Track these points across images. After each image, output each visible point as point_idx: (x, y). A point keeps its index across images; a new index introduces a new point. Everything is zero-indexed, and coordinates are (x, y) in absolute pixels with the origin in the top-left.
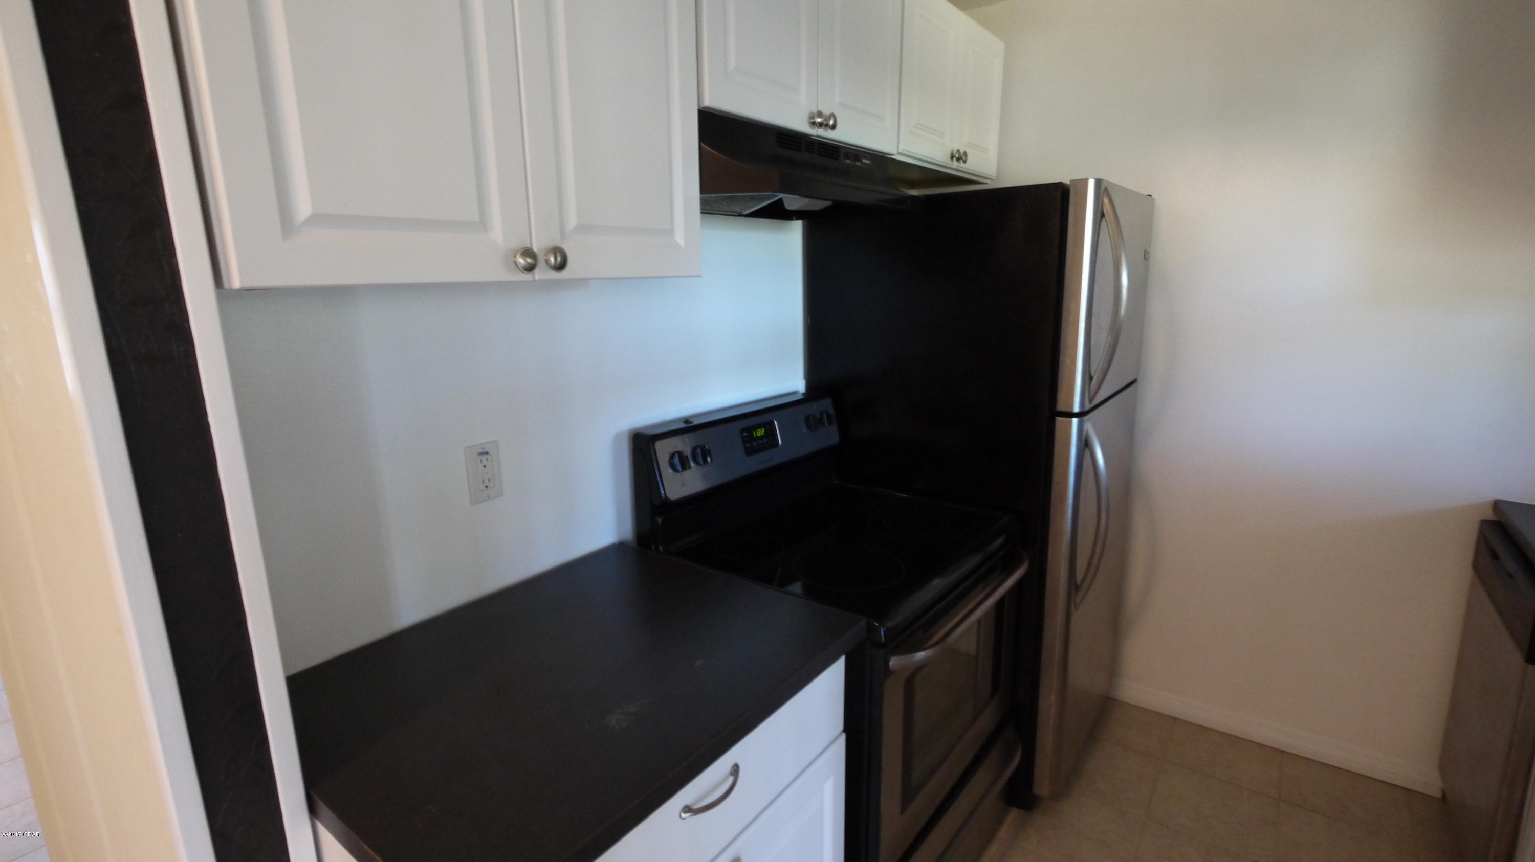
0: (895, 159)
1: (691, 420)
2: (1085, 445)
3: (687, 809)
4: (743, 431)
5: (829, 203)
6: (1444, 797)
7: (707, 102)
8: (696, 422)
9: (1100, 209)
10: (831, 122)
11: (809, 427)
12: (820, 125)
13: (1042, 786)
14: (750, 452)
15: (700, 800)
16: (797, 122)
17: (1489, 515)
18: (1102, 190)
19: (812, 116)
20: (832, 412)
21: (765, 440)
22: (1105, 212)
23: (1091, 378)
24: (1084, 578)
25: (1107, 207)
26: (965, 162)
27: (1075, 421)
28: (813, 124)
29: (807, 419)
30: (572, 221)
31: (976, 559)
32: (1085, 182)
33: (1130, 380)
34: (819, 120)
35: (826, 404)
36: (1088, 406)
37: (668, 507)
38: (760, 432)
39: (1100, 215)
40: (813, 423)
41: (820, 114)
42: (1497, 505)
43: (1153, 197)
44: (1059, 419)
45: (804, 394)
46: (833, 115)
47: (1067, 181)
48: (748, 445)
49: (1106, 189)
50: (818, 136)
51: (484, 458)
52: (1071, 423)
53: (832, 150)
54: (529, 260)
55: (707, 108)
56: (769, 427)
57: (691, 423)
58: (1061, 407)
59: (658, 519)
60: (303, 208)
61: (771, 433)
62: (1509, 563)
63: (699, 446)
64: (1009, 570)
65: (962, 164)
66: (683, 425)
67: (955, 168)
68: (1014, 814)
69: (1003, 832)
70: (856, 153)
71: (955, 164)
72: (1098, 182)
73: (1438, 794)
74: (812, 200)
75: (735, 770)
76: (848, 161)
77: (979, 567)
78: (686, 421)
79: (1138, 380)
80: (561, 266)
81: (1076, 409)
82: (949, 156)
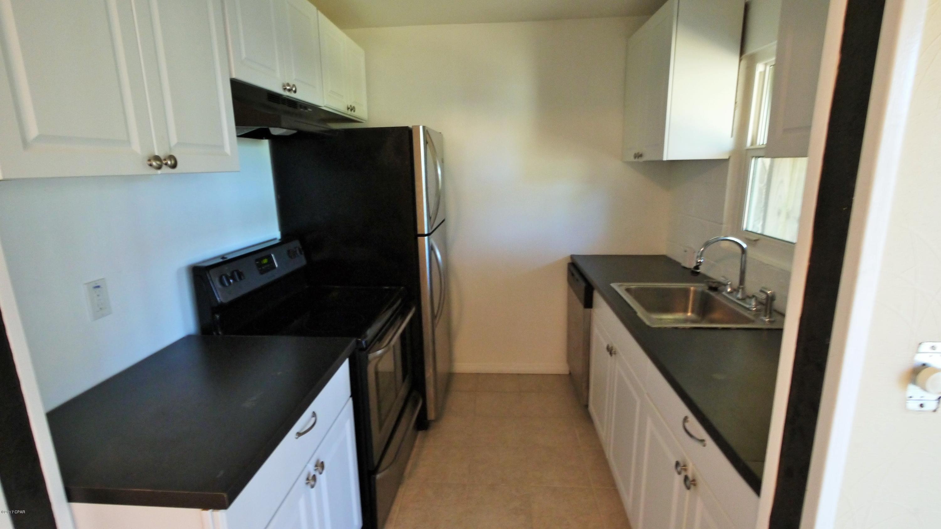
0: (322, 109)
1: (225, 256)
2: (431, 249)
3: (299, 434)
4: (257, 260)
5: (295, 132)
6: (570, 374)
7: (234, 76)
8: (229, 257)
9: (426, 140)
10: (294, 89)
11: (290, 257)
12: (290, 90)
13: (431, 415)
14: (262, 272)
15: (304, 427)
16: (277, 89)
17: (569, 261)
18: (426, 131)
19: (284, 86)
20: (301, 247)
21: (268, 265)
22: (428, 141)
23: (430, 218)
24: (437, 313)
25: (429, 140)
26: (354, 111)
27: (426, 238)
28: (285, 89)
29: (289, 252)
30: (174, 140)
31: (389, 313)
32: (418, 127)
33: (443, 220)
34: (288, 88)
35: (296, 244)
36: (431, 231)
37: (222, 308)
38: (265, 261)
39: (426, 143)
40: (291, 254)
41: (288, 85)
42: (572, 257)
43: (442, 133)
44: (419, 238)
45: (280, 240)
46: (294, 86)
47: (410, 126)
48: (260, 269)
49: (427, 131)
50: (287, 96)
51: (98, 290)
52: (424, 239)
53: (294, 104)
54: (158, 163)
55: (234, 79)
56: (270, 257)
57: (226, 258)
58: (419, 232)
59: (216, 315)
60: (33, 131)
61: (271, 261)
62: (577, 276)
63: (235, 270)
64: (404, 316)
65: (352, 113)
66: (221, 260)
67: (349, 114)
68: (420, 434)
69: (417, 443)
70: (305, 106)
71: (349, 112)
72: (424, 127)
73: (567, 373)
74: (288, 130)
75: (314, 415)
76: (302, 110)
77: (392, 316)
78: (223, 257)
79: (445, 220)
80: (174, 166)
81: (426, 232)
82: (346, 108)
